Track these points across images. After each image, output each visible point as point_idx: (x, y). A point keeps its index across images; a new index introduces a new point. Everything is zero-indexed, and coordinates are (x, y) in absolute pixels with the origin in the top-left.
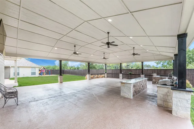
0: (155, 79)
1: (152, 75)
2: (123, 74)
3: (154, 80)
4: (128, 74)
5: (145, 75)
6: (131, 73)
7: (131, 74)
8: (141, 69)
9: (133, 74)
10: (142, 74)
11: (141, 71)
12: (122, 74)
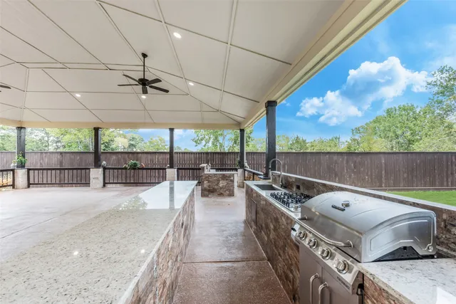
0: (209, 182)
1: (200, 169)
2: (105, 169)
3: (206, 184)
4: (125, 168)
5: (178, 169)
6: (135, 165)
7: (134, 167)
8: (168, 151)
9: (143, 169)
10: (171, 167)
11: (168, 156)
12: (101, 170)
